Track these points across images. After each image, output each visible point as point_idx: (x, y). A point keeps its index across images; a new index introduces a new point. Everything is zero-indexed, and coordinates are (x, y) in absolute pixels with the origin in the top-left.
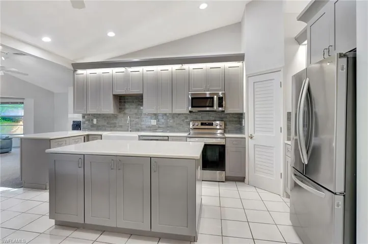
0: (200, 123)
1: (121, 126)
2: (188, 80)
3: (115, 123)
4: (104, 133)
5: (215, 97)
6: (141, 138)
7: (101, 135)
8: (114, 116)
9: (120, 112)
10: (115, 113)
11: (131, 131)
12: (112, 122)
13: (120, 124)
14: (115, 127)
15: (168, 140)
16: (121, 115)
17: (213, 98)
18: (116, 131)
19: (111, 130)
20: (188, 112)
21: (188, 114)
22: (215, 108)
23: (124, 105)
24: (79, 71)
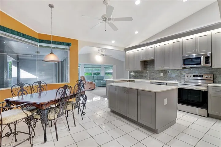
0: (192, 75)
1: (145, 77)
2: (182, 48)
3: (142, 75)
4: (136, 80)
5: (202, 57)
6: (152, 83)
7: (134, 81)
8: (142, 72)
9: (145, 69)
10: (142, 70)
11: (149, 79)
12: (141, 74)
13: (145, 76)
14: (142, 77)
15: (166, 85)
16: (145, 71)
17: (200, 58)
18: (143, 79)
19: (141, 79)
20: (182, 68)
21: (181, 69)
22: (202, 64)
23: (147, 66)
24: (127, 52)
